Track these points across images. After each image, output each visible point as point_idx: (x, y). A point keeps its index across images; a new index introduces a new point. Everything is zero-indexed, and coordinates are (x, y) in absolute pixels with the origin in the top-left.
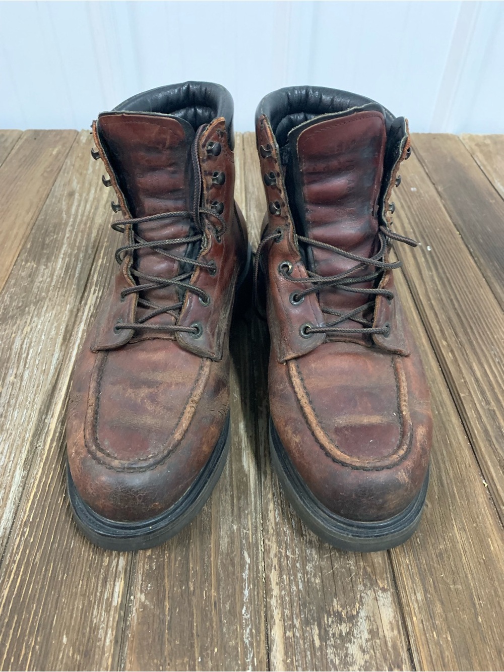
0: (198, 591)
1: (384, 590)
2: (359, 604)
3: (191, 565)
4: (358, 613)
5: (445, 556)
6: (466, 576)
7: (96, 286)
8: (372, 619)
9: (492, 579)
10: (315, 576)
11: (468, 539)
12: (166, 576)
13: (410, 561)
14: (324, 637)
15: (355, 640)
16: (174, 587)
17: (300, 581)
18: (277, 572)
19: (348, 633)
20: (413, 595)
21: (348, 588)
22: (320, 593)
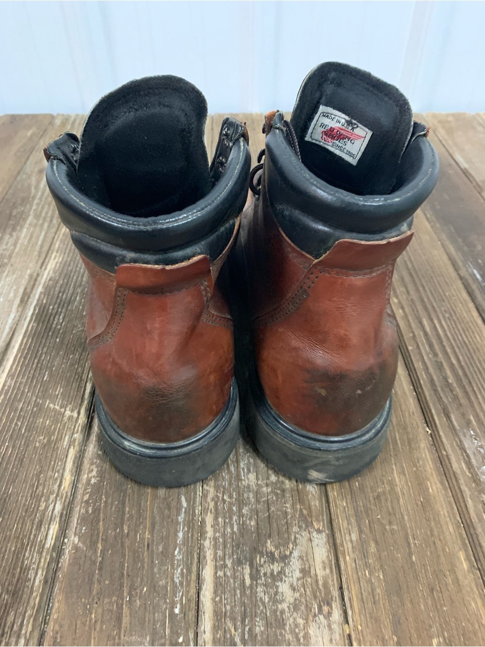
0: (132, 534)
1: (319, 531)
2: (293, 544)
3: (127, 509)
4: (291, 553)
5: (383, 498)
6: (403, 517)
7: (57, 252)
8: (305, 559)
9: (428, 520)
10: (251, 519)
11: (407, 482)
12: (101, 519)
13: (347, 504)
14: (254, 577)
15: (286, 579)
16: (108, 529)
17: (235, 523)
18: (213, 516)
19: (279, 573)
20: (347, 535)
21: (282, 529)
22: (254, 535)
